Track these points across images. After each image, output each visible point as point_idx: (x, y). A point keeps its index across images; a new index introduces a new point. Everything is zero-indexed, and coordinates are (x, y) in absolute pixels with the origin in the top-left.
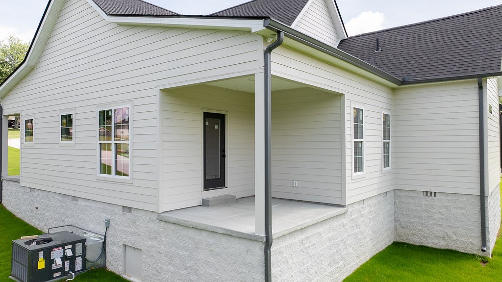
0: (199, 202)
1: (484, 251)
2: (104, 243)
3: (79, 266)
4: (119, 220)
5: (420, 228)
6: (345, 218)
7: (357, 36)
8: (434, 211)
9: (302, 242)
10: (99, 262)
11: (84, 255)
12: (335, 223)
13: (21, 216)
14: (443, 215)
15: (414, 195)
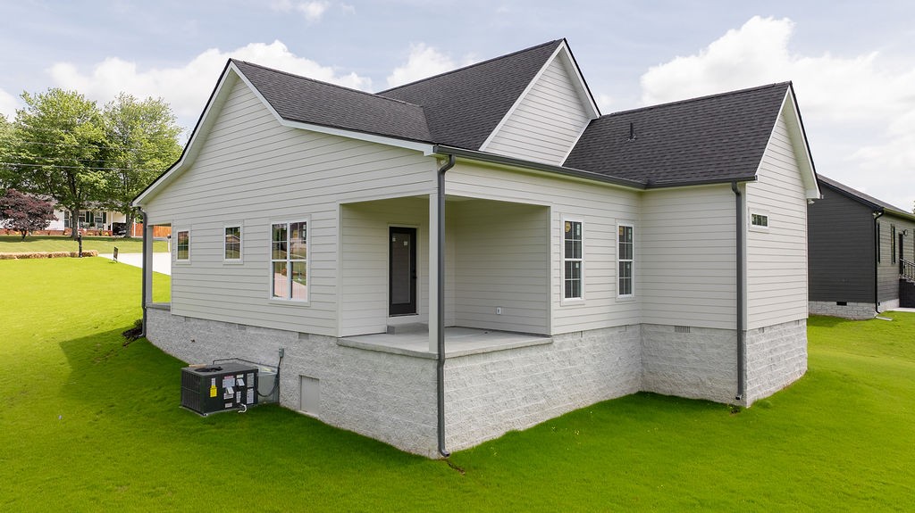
0: (383, 328)
1: (738, 399)
2: (278, 376)
3: (250, 400)
4: (294, 347)
5: (671, 373)
6: (549, 350)
7: (612, 115)
8: (687, 351)
9: (485, 367)
10: (271, 398)
11: (255, 387)
12: (533, 353)
13: (172, 353)
14: (696, 356)
15: (664, 330)
